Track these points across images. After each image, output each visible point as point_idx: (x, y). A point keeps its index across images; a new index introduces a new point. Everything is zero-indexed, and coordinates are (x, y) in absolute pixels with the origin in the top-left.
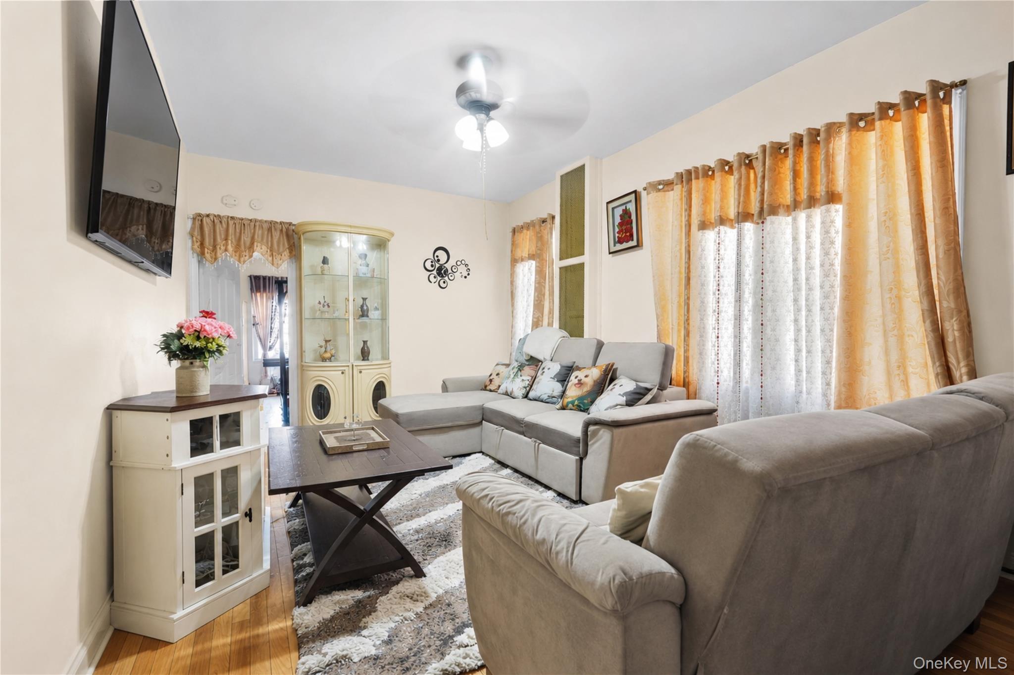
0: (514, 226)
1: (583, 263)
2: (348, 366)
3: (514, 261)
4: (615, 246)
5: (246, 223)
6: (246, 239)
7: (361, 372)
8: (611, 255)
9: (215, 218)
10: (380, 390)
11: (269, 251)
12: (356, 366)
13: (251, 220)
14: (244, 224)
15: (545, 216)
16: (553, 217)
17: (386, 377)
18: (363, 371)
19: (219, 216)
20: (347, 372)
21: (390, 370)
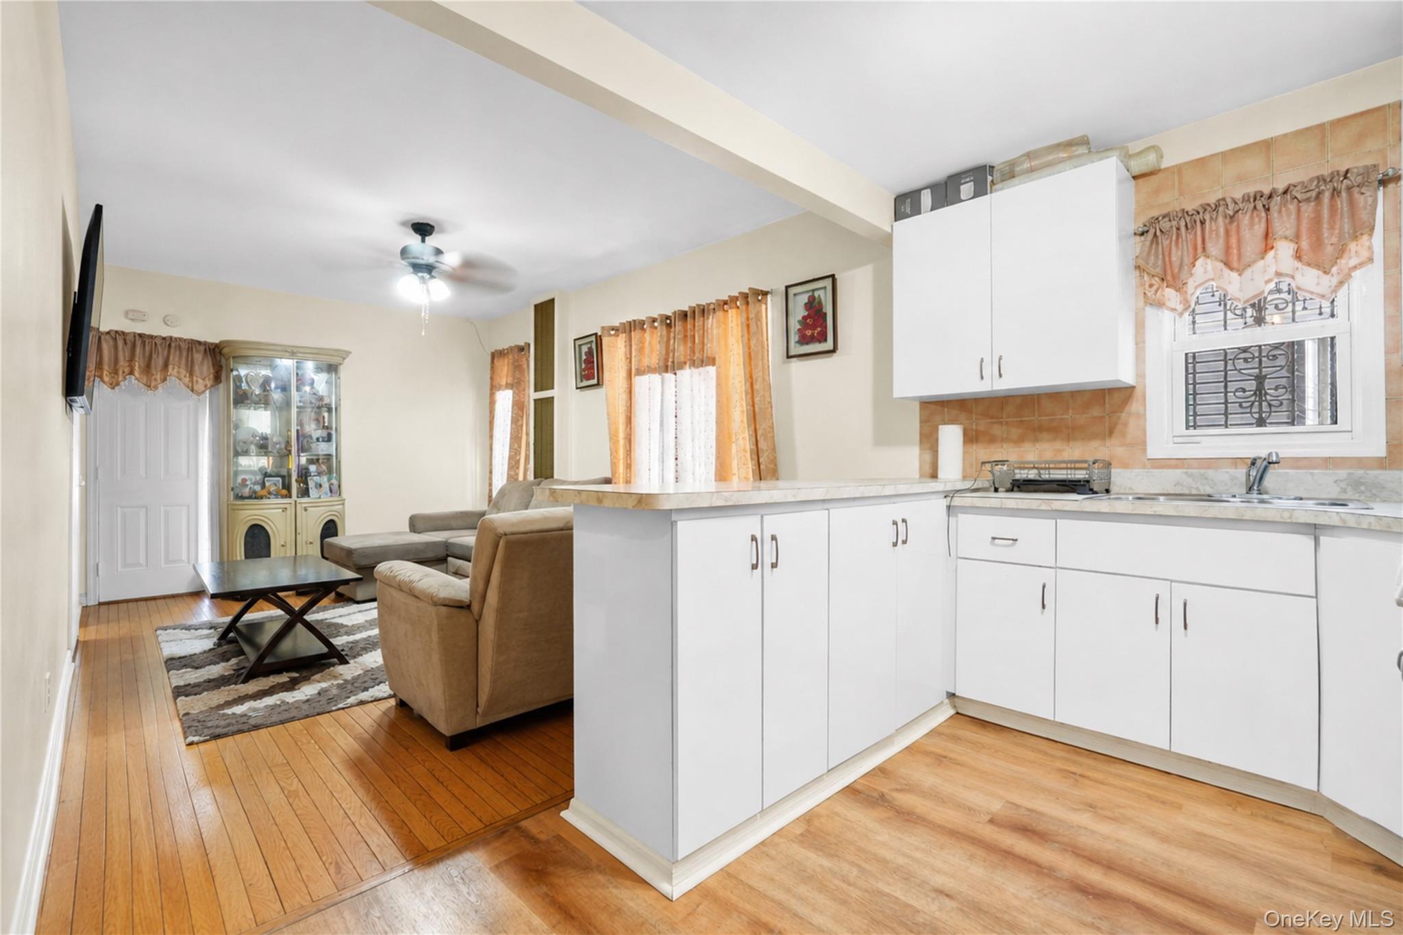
0: (493, 351)
1: (553, 398)
2: (290, 503)
3: (494, 388)
4: (582, 381)
5: (158, 342)
6: (158, 361)
7: (306, 510)
8: (579, 390)
9: (117, 335)
10: (330, 529)
11: (188, 375)
12: (300, 503)
13: (164, 339)
14: (156, 344)
15: (522, 344)
16: (529, 345)
17: (338, 515)
18: (309, 509)
19: (123, 333)
20: (288, 509)
21: (344, 508)
